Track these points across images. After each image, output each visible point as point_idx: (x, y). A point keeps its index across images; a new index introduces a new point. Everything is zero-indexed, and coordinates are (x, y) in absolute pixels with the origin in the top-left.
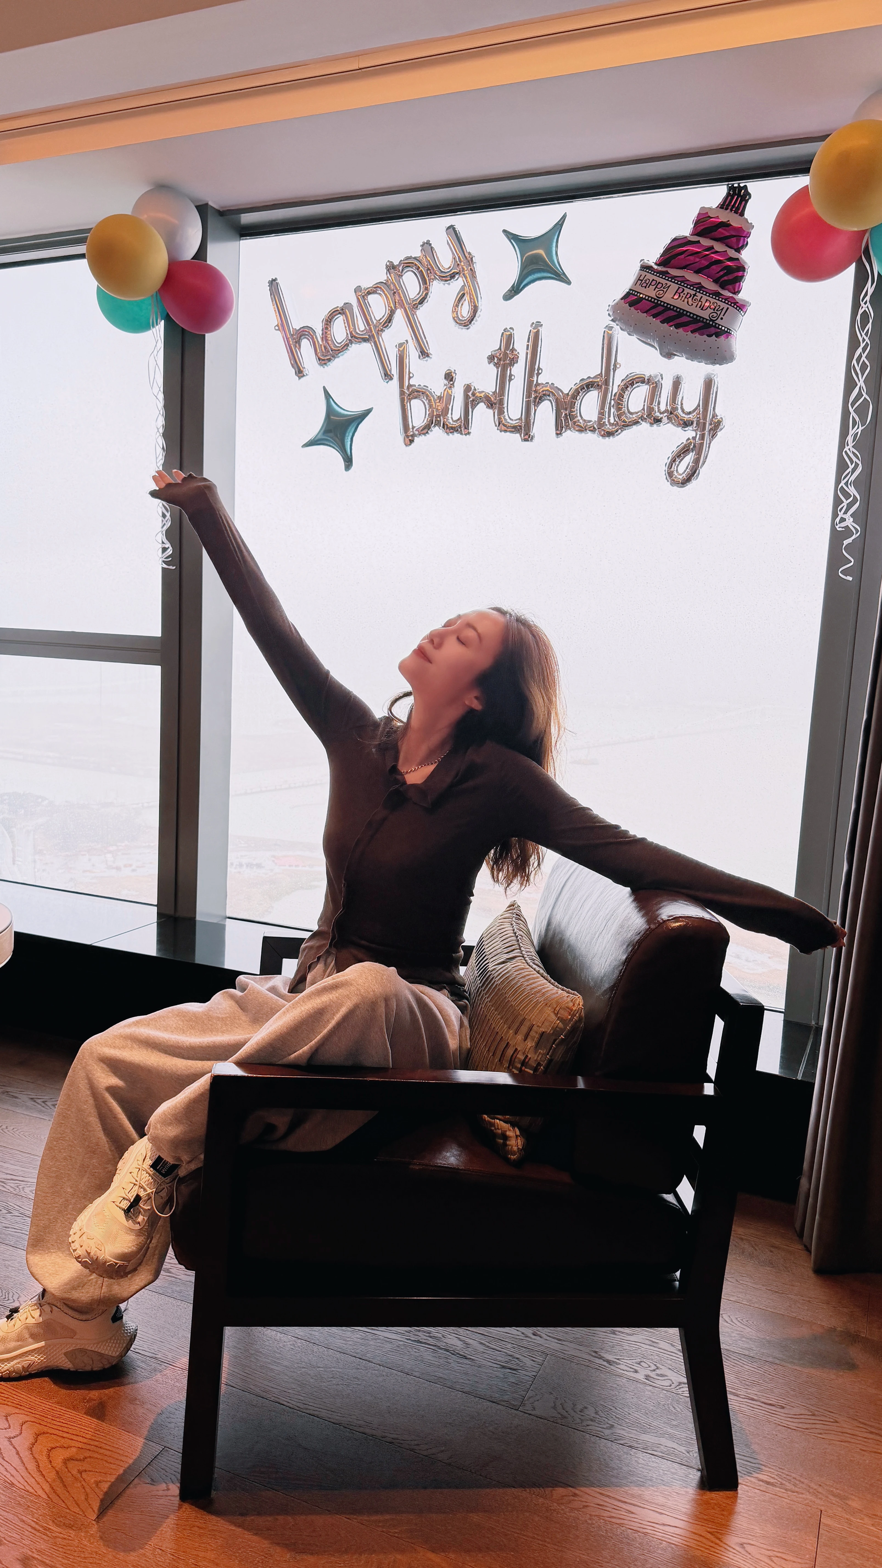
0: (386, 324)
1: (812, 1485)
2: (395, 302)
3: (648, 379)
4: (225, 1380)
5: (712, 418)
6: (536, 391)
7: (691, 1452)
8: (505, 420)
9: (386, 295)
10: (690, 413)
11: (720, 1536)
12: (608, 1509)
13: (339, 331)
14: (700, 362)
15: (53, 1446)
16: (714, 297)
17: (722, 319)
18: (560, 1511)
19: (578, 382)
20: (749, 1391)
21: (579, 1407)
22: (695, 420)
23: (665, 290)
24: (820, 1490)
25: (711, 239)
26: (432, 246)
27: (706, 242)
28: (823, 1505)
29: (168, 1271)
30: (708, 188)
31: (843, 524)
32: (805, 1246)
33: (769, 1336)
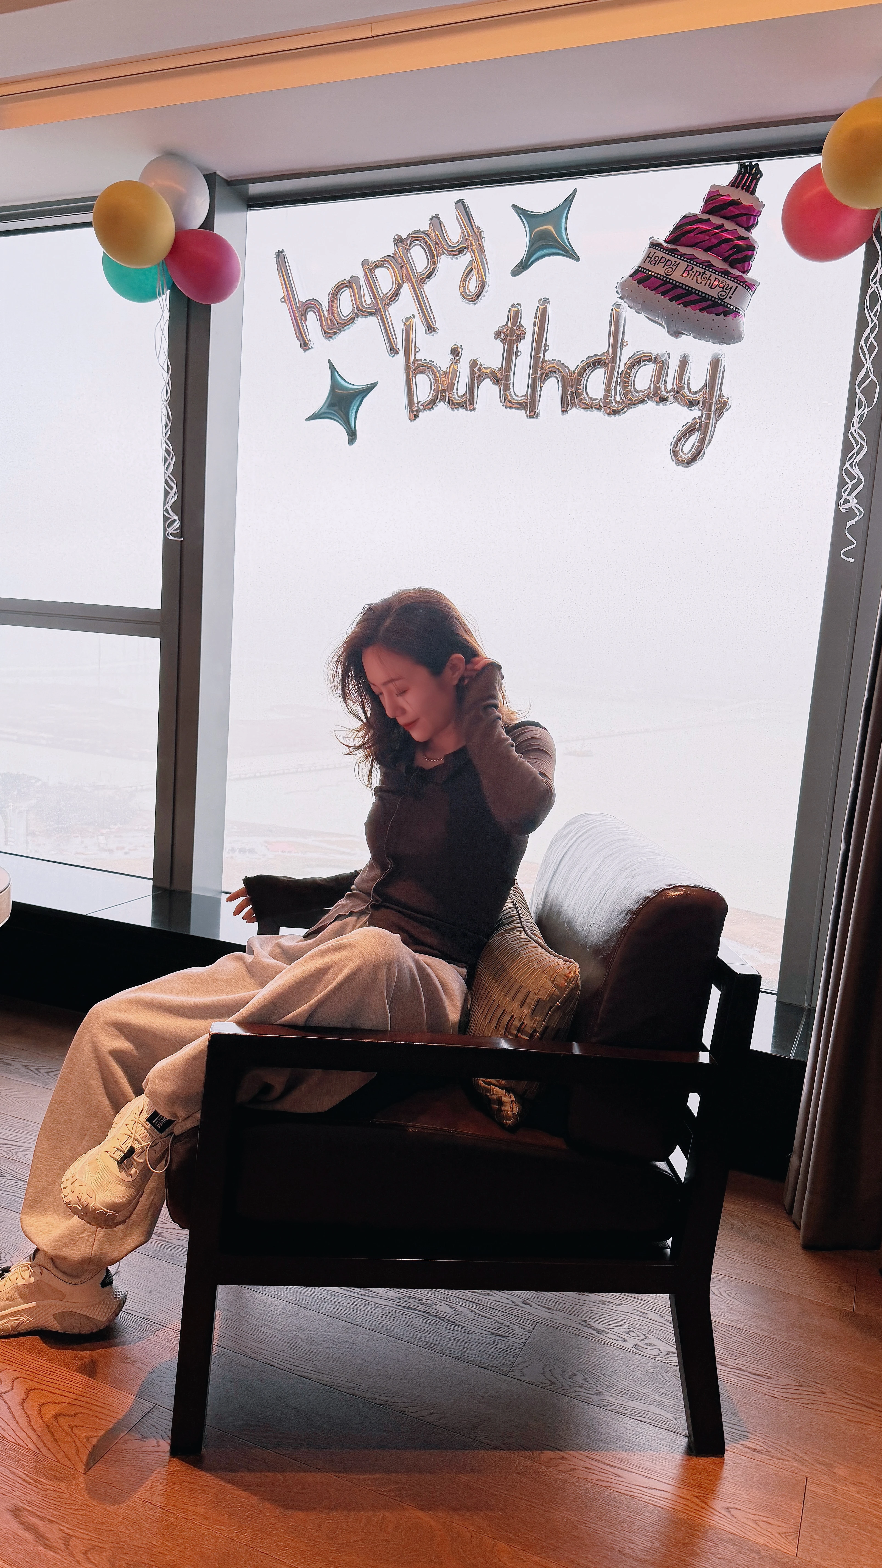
0: (393, 298)
1: (799, 1453)
2: (403, 276)
3: (655, 358)
4: (217, 1341)
5: (719, 398)
6: (542, 368)
7: (680, 1419)
8: (511, 396)
9: (393, 268)
10: (696, 393)
11: (707, 1501)
12: (595, 1472)
13: (346, 304)
14: (707, 341)
15: (43, 1401)
16: (723, 275)
17: (730, 297)
18: (548, 1473)
19: (585, 359)
20: (737, 1362)
21: (567, 1375)
22: (701, 399)
23: (674, 268)
24: (806, 1458)
25: (722, 217)
26: (441, 220)
27: (716, 220)
28: (808, 1472)
29: (160, 1235)
30: (719, 166)
31: (847, 506)
32: (794, 1223)
33: (757, 1309)
